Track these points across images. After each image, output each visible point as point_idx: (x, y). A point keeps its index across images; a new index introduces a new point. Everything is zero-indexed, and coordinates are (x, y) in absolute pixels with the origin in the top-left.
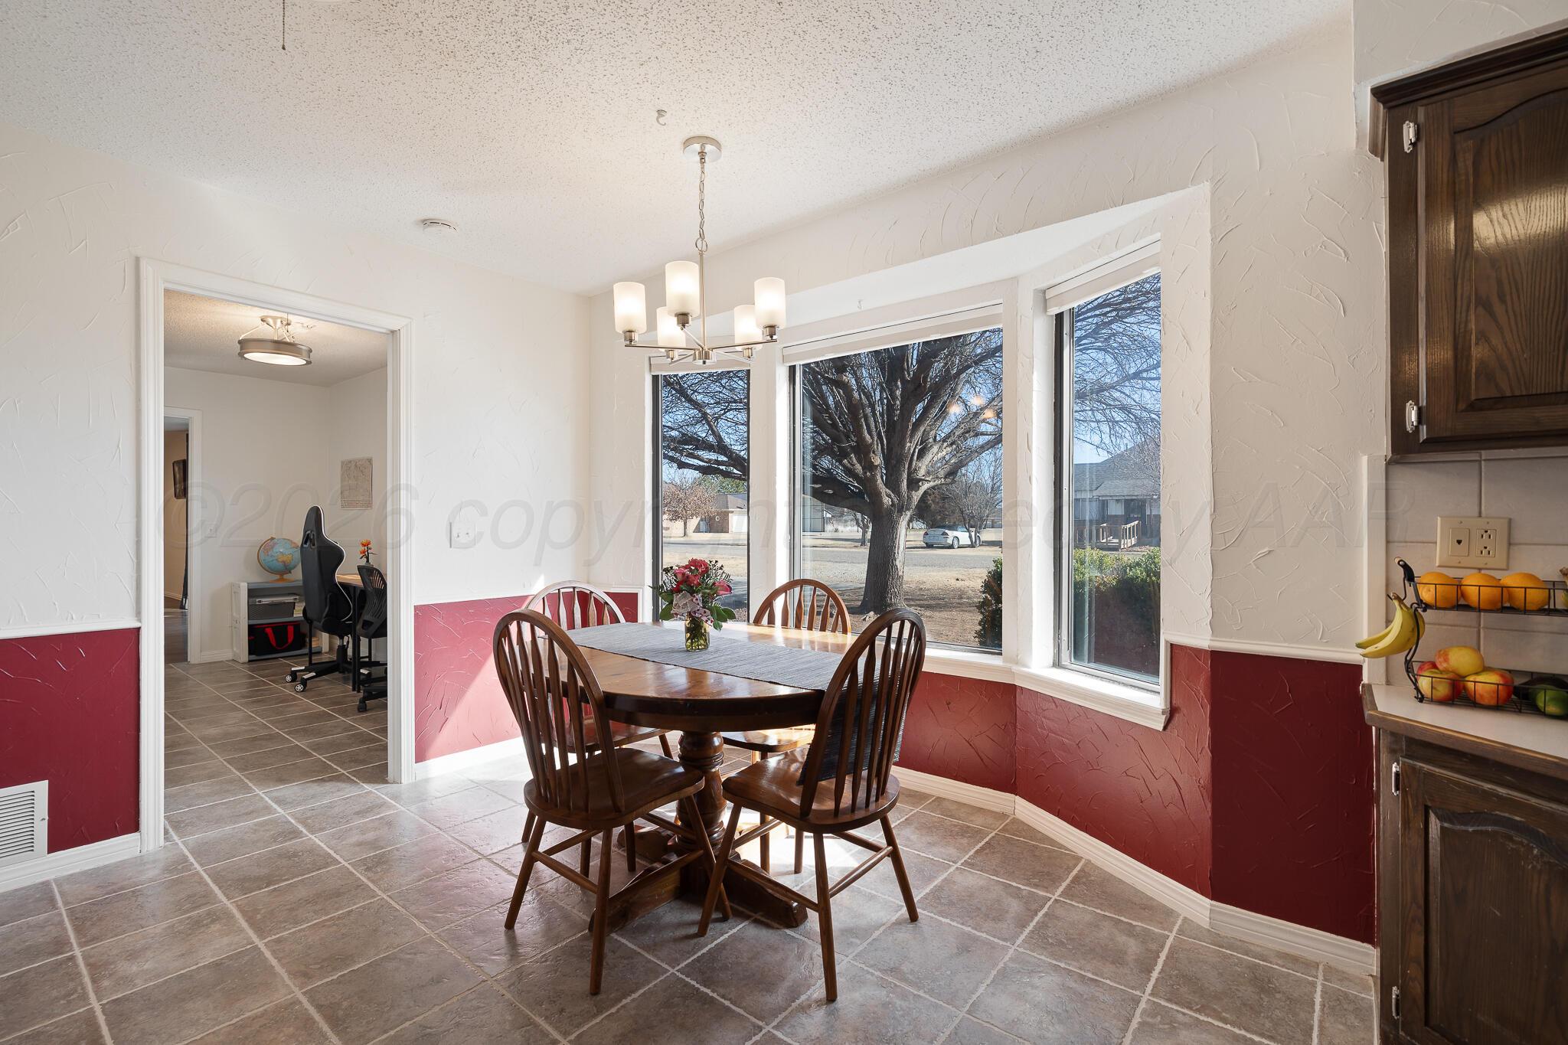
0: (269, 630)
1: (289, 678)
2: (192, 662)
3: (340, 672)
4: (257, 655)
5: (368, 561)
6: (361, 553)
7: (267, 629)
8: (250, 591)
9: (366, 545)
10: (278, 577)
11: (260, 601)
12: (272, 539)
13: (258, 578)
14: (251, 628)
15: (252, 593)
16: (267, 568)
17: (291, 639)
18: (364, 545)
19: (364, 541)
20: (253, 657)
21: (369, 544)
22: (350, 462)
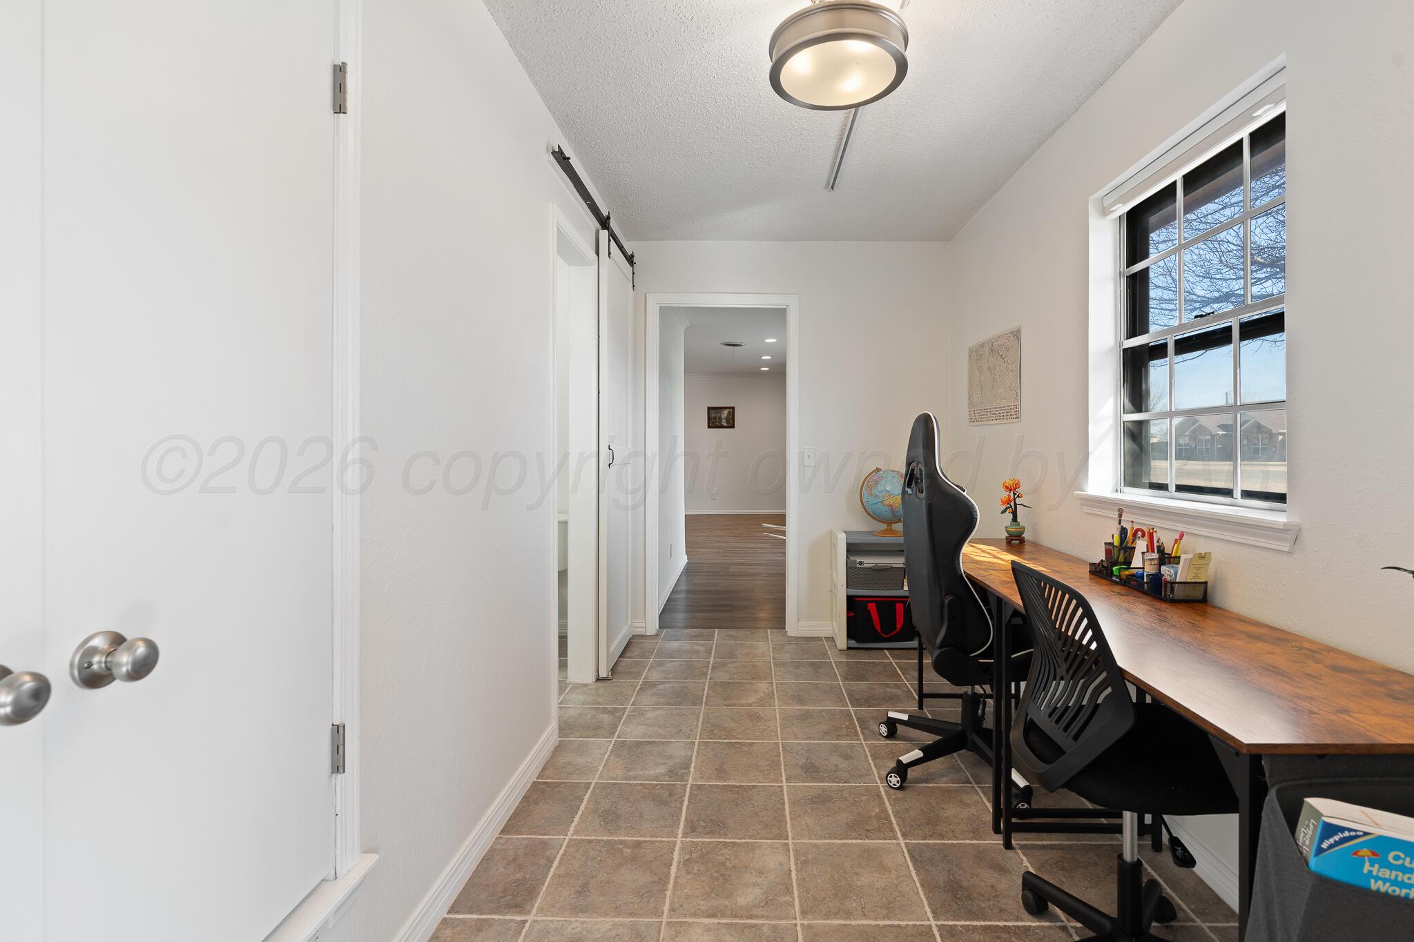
0: (872, 607)
1: (884, 729)
2: (789, 634)
3: (969, 750)
4: (858, 641)
5: (1015, 519)
6: (1003, 503)
7: (869, 605)
8: (848, 545)
9: (1013, 488)
10: (885, 526)
11: (861, 563)
12: (878, 470)
13: (861, 526)
14: (850, 599)
15: (852, 549)
16: (870, 512)
17: (899, 625)
18: (1008, 489)
19: (1009, 483)
20: (853, 643)
21: (1017, 485)
22: (983, 345)
